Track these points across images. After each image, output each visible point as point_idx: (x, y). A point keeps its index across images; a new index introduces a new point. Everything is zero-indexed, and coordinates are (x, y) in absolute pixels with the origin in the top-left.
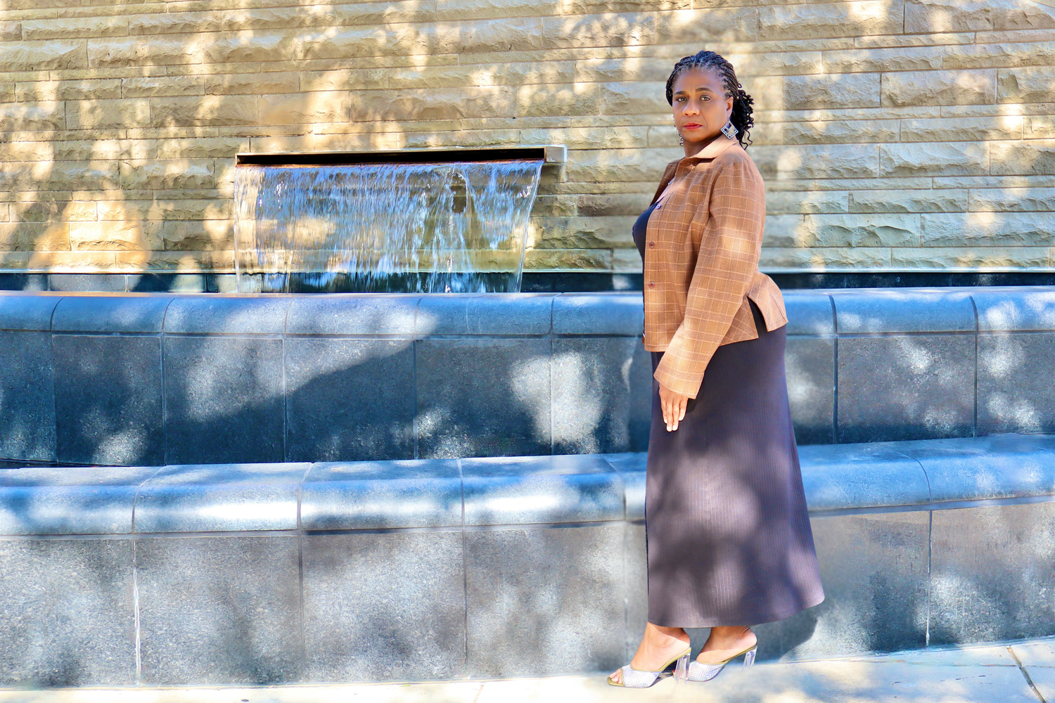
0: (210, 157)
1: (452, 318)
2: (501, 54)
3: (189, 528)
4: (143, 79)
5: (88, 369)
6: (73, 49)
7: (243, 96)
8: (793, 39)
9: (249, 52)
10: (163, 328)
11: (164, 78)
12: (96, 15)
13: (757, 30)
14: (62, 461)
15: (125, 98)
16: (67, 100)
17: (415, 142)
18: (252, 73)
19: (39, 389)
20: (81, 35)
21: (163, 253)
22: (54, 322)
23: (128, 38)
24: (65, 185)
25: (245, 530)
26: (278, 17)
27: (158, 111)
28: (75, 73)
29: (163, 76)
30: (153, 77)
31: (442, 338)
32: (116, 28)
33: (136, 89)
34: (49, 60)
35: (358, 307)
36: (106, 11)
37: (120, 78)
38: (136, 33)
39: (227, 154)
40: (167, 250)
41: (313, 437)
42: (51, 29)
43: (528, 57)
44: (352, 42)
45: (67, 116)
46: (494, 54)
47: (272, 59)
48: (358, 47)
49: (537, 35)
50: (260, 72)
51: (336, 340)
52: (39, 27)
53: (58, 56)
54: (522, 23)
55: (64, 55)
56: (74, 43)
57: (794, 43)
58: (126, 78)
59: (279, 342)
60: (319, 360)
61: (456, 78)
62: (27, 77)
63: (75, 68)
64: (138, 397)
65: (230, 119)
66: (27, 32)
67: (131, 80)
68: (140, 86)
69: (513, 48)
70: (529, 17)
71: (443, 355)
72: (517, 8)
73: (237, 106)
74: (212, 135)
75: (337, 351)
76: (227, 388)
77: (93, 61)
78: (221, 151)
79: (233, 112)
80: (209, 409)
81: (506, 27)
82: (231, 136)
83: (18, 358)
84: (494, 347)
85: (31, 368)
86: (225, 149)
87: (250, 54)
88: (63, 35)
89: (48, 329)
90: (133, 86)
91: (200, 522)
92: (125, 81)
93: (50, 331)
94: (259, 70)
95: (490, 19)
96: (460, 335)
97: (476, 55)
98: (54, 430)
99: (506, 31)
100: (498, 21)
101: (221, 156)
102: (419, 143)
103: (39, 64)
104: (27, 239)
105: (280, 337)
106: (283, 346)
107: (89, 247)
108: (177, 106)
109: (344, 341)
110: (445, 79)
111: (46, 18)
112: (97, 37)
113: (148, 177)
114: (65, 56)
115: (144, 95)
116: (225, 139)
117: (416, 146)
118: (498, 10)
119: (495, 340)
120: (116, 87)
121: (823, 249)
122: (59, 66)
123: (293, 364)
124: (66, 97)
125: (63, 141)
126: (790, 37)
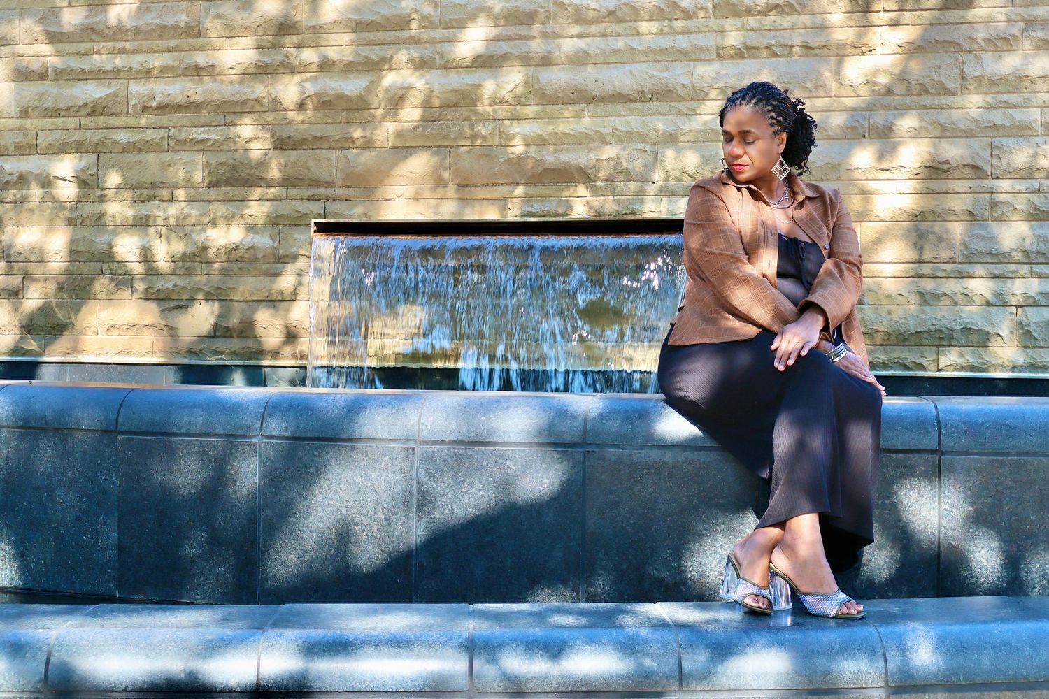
0: (274, 224)
1: (633, 424)
2: (640, 106)
3: (330, 686)
4: (195, 129)
5: (162, 480)
6: (110, 91)
7: (319, 151)
8: (1005, 93)
9: (328, 99)
10: (261, 430)
11: (220, 128)
12: (142, 52)
13: (960, 81)
14: (124, 595)
15: (172, 151)
16: (100, 152)
17: (529, 210)
18: (329, 124)
19: (98, 504)
20: (122, 75)
21: (212, 340)
22: (120, 420)
23: (178, 79)
24: (93, 255)
25: (401, 689)
26: (364, 56)
27: (212, 168)
28: (112, 121)
29: (220, 126)
30: (207, 126)
31: (620, 448)
32: (165, 67)
33: (186, 140)
34: (81, 104)
35: (511, 409)
36: (152, 46)
37: (166, 128)
38: (189, 73)
39: (298, 221)
40: (217, 337)
41: (450, 571)
42: (85, 67)
43: (673, 109)
44: (456, 88)
45: (99, 172)
46: (632, 105)
47: (355, 107)
48: (462, 94)
49: (685, 83)
50: (341, 122)
51: (483, 448)
52: (70, 64)
53: (92, 99)
54: (667, 69)
55: (99, 99)
56: (112, 85)
57: (1005, 97)
58: (174, 127)
59: (410, 451)
60: (461, 474)
61: (583, 133)
62: (52, 124)
63: (112, 114)
64: (225, 516)
65: (300, 179)
66: (56, 71)
67: (180, 130)
68: (191, 137)
69: (655, 98)
70: (675, 61)
71: (620, 470)
72: (661, 50)
73: (311, 163)
74: (278, 198)
75: (485, 463)
76: (341, 506)
77: (135, 106)
78: (288, 217)
79: (306, 171)
80: (317, 533)
81: (647, 73)
82: (301, 199)
83: (72, 465)
84: (686, 461)
85: (88, 478)
86: (294, 215)
87: (329, 101)
88: (99, 75)
89: (112, 428)
90: (183, 136)
91: (344, 678)
92: (172, 130)
93: (115, 431)
94: (339, 121)
95: (626, 63)
96: (642, 446)
97: (609, 106)
98: (114, 556)
99: (646, 77)
100: (637, 65)
101: (289, 223)
102: (536, 211)
103: (68, 109)
104: (44, 319)
105: (412, 444)
106: (416, 455)
107: (120, 331)
108: (237, 162)
109: (494, 450)
110: (569, 134)
111: (79, 54)
112: (141, 78)
113: (197, 248)
114: (101, 100)
115: (196, 148)
116: (293, 202)
117: (532, 215)
118: (637, 52)
119: (687, 453)
120: (162, 138)
121: (1041, 350)
122: (93, 112)
123: (427, 478)
124: (100, 149)
125: (93, 202)
126: (1002, 90)
